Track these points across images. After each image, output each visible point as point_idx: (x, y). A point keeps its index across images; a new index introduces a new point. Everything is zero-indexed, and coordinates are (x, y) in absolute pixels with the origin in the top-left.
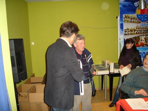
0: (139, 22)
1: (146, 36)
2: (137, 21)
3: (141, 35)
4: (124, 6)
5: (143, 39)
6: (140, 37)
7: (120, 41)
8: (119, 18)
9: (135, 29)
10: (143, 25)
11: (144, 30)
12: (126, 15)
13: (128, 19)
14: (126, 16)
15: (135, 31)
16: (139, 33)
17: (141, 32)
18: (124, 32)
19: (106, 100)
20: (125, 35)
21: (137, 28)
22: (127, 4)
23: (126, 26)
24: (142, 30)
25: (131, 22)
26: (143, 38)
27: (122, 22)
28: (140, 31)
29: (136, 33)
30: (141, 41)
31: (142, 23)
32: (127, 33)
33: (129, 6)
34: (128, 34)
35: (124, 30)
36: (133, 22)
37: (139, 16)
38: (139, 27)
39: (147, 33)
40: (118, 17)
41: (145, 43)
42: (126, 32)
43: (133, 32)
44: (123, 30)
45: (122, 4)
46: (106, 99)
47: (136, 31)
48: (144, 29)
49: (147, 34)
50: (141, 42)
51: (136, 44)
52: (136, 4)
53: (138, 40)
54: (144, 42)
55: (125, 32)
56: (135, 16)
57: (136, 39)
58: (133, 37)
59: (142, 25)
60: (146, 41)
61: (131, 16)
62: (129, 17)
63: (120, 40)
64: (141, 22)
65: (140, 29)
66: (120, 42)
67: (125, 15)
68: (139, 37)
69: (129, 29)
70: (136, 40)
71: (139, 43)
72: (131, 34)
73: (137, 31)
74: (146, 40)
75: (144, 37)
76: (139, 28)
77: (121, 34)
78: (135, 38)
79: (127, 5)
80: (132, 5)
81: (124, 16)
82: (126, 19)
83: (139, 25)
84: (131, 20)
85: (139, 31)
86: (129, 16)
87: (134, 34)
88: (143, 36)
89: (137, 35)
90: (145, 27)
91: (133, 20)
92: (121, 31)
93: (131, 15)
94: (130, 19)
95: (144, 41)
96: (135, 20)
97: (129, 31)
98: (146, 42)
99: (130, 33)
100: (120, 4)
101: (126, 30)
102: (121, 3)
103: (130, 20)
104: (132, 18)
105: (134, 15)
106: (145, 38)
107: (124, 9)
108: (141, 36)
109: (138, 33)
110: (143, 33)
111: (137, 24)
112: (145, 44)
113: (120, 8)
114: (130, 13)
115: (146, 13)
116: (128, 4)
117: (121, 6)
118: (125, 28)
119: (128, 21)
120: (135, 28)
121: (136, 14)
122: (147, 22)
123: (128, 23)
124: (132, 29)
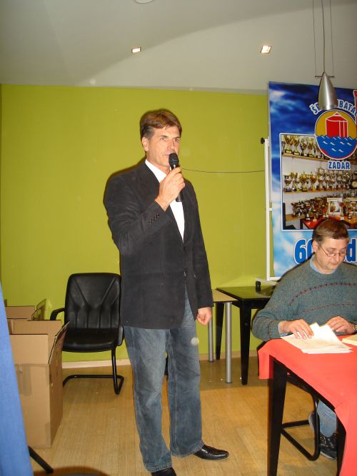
0: (325, 157)
1: (345, 197)
2: (318, 154)
3: (330, 193)
4: (283, 110)
5: (337, 207)
6: (329, 200)
7: (271, 209)
8: (267, 142)
9: (314, 177)
10: (334, 167)
11: (338, 182)
12: (289, 137)
13: (293, 148)
14: (287, 139)
15: (313, 181)
16: (325, 189)
17: (330, 187)
18: (282, 184)
19: (231, 382)
20: (287, 191)
21: (319, 174)
22: (290, 105)
23: (289, 166)
24: (333, 180)
25: (302, 155)
26: (336, 203)
27: (276, 156)
28: (326, 181)
29: (318, 187)
31: (333, 161)
32: (290, 186)
33: (296, 110)
34: (295, 190)
35: (283, 179)
36: (308, 155)
38: (326, 171)
39: (346, 189)
40: (266, 140)
41: (342, 218)
42: (287, 182)
43: (310, 185)
44: (279, 179)
45: (276, 104)
46: (229, 381)
47: (317, 183)
48: (339, 179)
49: (347, 192)
50: (332, 213)
51: (318, 219)
52: (314, 107)
53: (323, 208)
54: (339, 214)
55: (284, 184)
56: (312, 140)
57: (318, 206)
58: (309, 199)
59: (332, 166)
60: (344, 212)
61: (303, 141)
62: (297, 143)
63: (271, 207)
64: (329, 159)
65: (328, 178)
66: (271, 212)
67: (285, 136)
68: (324, 199)
69: (296, 177)
70: (316, 207)
72: (302, 190)
73: (320, 181)
74: (344, 208)
75: (341, 200)
76: (324, 175)
77: (274, 190)
78: (314, 202)
79: (291, 108)
80: (304, 109)
81: (282, 137)
82: (287, 147)
83: (325, 165)
84: (303, 150)
85: (324, 184)
86: (297, 139)
87: (311, 190)
88: (337, 197)
89: (319, 195)
90: (341, 173)
91: (306, 151)
92: (275, 180)
93: (301, 137)
94: (299, 147)
95: (338, 211)
96: (312, 152)
97: (296, 182)
98: (346, 215)
99: (299, 186)
100: (271, 103)
101: (288, 177)
102: (275, 101)
103: (300, 151)
104: (305, 146)
105: (311, 138)
106: (341, 204)
107: (282, 117)
108: (331, 197)
109: (321, 187)
110: (337, 188)
111: (319, 162)
113: (272, 116)
114: (298, 130)
115: (342, 135)
116: (293, 106)
117: (273, 110)
118: (285, 171)
119: (293, 153)
120: (314, 174)
121: (315, 135)
122: (347, 160)
123: (293, 157)
124: (304, 177)
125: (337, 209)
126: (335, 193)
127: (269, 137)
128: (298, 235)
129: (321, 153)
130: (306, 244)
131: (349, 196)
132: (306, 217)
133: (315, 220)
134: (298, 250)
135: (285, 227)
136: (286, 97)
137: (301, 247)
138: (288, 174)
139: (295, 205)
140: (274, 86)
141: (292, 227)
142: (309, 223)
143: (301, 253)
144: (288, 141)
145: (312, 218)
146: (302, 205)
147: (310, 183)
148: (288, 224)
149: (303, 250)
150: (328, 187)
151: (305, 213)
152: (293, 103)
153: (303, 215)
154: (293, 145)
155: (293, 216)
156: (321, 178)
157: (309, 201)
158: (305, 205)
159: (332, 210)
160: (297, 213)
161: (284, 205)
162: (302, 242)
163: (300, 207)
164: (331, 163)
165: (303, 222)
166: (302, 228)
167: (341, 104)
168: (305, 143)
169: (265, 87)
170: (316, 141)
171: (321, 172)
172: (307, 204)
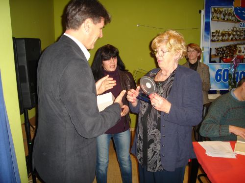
0: (238, 20)
2: (234, 18)
3: (239, 42)
6: (238, 46)
8: (203, 12)
9: (230, 33)
12: (216, 9)
13: (219, 15)
14: (215, 10)
15: (229, 35)
16: (236, 39)
17: (240, 38)
18: (210, 37)
20: (212, 41)
21: (233, 31)
23: (214, 27)
24: (242, 34)
25: (224, 19)
26: (242, 48)
27: (207, 20)
28: (238, 35)
29: (232, 38)
30: (239, 52)
31: (243, 23)
32: (215, 38)
34: (218, 41)
35: (211, 34)
36: (227, 20)
37: (239, 10)
38: (238, 29)
40: (202, 11)
42: (213, 36)
43: (227, 37)
44: (208, 34)
47: (231, 36)
50: (239, 54)
51: (230, 57)
54: (243, 54)
56: (231, 10)
58: (226, 46)
59: (242, 26)
61: (225, 10)
62: (221, 12)
63: (203, 50)
64: (240, 21)
65: (238, 33)
66: (203, 53)
67: (214, 8)
68: (235, 46)
69: (219, 33)
70: (230, 50)
72: (222, 41)
73: (233, 35)
76: (237, 31)
77: (205, 40)
78: (229, 47)
81: (212, 9)
82: (215, 15)
83: (237, 25)
84: (224, 16)
85: (236, 36)
86: (221, 10)
87: (227, 40)
88: (243, 44)
89: (232, 43)
91: (227, 17)
92: (206, 35)
93: (224, 9)
94: (222, 15)
96: (230, 17)
97: (218, 36)
99: (220, 38)
101: (214, 33)
103: (223, 17)
104: (226, 14)
108: (240, 44)
109: (234, 39)
110: (244, 39)
111: (234, 24)
114: (223, 4)
118: (212, 29)
119: (218, 19)
120: (230, 31)
121: (233, 7)
123: (218, 21)
124: (224, 33)
125: (242, 51)
126: (242, 42)
127: (204, 9)
128: (217, 66)
129: (236, 18)
130: (222, 71)
132: (223, 56)
133: (228, 58)
134: (217, 74)
135: (211, 62)
137: (219, 73)
138: (214, 31)
139: (217, 49)
141: (214, 62)
142: (225, 60)
143: (219, 77)
144: (215, 11)
145: (227, 57)
146: (221, 50)
147: (227, 36)
148: (212, 60)
149: (220, 75)
150: (238, 38)
151: (223, 54)
154: (219, 14)
156: (234, 33)
158: (223, 49)
159: (240, 52)
160: (218, 54)
161: (211, 49)
162: (220, 70)
163: (220, 50)
164: (241, 24)
165: (221, 59)
166: (220, 62)
168: (226, 12)
170: (233, 10)
171: (235, 29)
172: (224, 48)
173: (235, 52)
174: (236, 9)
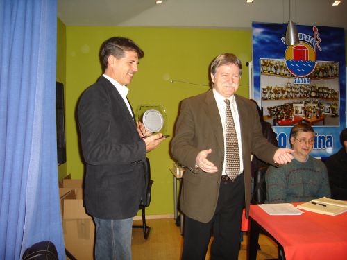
0: (292, 75)
1: (305, 103)
2: (286, 73)
3: (295, 101)
4: (262, 42)
5: (300, 110)
6: (294, 105)
8: (251, 65)
9: (284, 89)
10: (298, 82)
11: (301, 92)
12: (266, 61)
13: (269, 69)
14: (265, 63)
15: (283, 92)
16: (291, 97)
17: (296, 96)
18: (261, 95)
20: (264, 99)
21: (287, 87)
22: (267, 38)
23: (266, 82)
24: (297, 91)
25: (276, 73)
26: (299, 107)
27: (256, 74)
28: (293, 92)
29: (287, 96)
31: (299, 78)
32: (267, 96)
33: (272, 42)
34: (270, 99)
35: (261, 90)
36: (280, 74)
37: (292, 63)
38: (292, 85)
39: (307, 97)
40: (249, 63)
41: (304, 118)
42: (265, 93)
43: (280, 95)
44: (259, 91)
45: (258, 38)
47: (286, 94)
48: (302, 90)
49: (308, 100)
50: (296, 115)
51: (286, 119)
52: (284, 39)
54: (301, 115)
55: (263, 95)
56: (283, 63)
58: (280, 105)
59: (296, 81)
60: (305, 114)
61: (276, 63)
62: (272, 65)
64: (294, 76)
65: (293, 90)
67: (264, 60)
68: (291, 105)
69: (271, 89)
70: (285, 110)
71: (293, 118)
72: (275, 99)
73: (288, 92)
74: (305, 111)
75: (303, 105)
76: (291, 88)
78: (284, 106)
79: (267, 41)
80: (277, 41)
81: (261, 61)
82: (265, 68)
83: (292, 81)
84: (276, 70)
85: (291, 94)
86: (272, 63)
87: (281, 98)
88: (300, 103)
89: (287, 102)
90: (303, 86)
91: (279, 71)
92: (257, 92)
93: (275, 61)
94: (273, 68)
96: (283, 71)
97: (271, 93)
98: (306, 116)
99: (273, 95)
100: (253, 37)
101: (265, 89)
102: (256, 35)
103: (274, 71)
104: (278, 67)
105: (282, 62)
106: (303, 108)
107: (261, 47)
108: (296, 103)
109: (289, 96)
110: (300, 97)
111: (287, 79)
112: (304, 120)
113: (254, 46)
114: (273, 56)
115: (304, 59)
116: (269, 39)
117: (255, 42)
118: (263, 85)
119: (269, 72)
120: (284, 87)
121: (284, 59)
122: (308, 76)
123: (269, 75)
124: (277, 89)
125: (300, 112)
126: (299, 100)
127: (252, 61)
129: (289, 72)
130: (278, 136)
131: (309, 102)
132: (278, 117)
133: (284, 120)
136: (264, 33)
138: (265, 87)
139: (270, 109)
140: (256, 25)
142: (280, 122)
144: (265, 64)
145: (282, 118)
147: (281, 93)
150: (294, 96)
151: (277, 115)
152: (269, 37)
153: (276, 116)
154: (269, 67)
155: (269, 117)
156: (289, 90)
157: (279, 106)
158: (277, 109)
159: (297, 112)
160: (271, 115)
163: (274, 110)
164: (296, 79)
165: (275, 121)
167: (304, 36)
168: (278, 65)
169: (249, 25)
170: (285, 64)
171: (289, 85)
172: (279, 109)
173: (291, 112)
174: (288, 62)
